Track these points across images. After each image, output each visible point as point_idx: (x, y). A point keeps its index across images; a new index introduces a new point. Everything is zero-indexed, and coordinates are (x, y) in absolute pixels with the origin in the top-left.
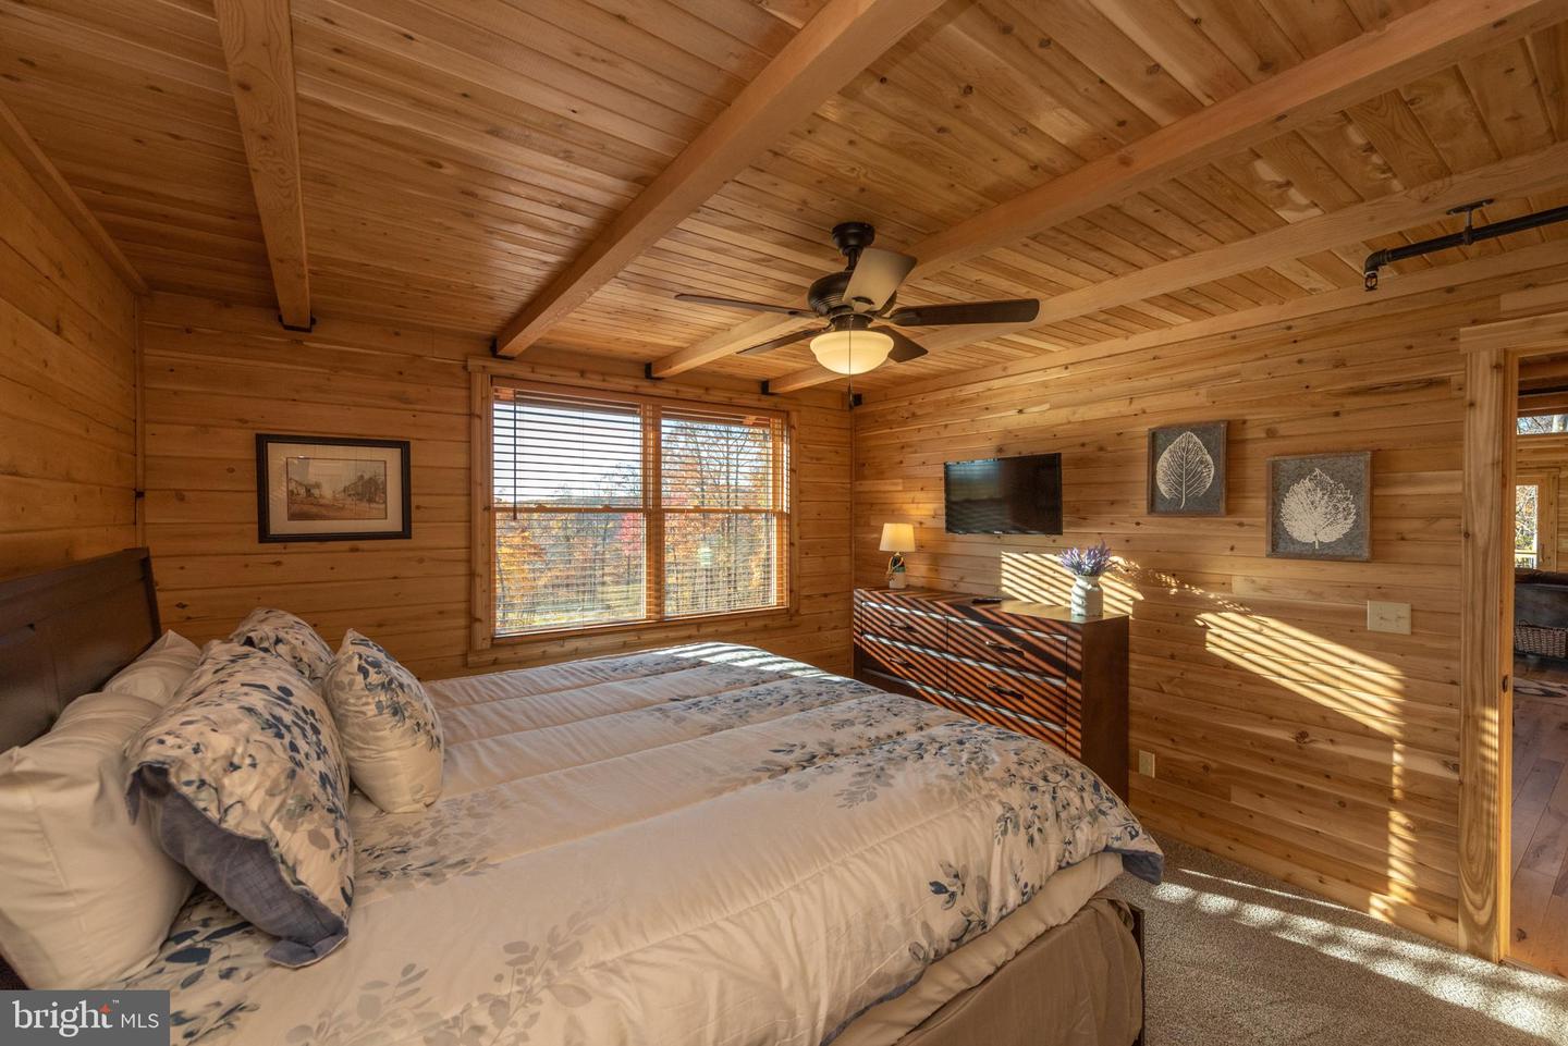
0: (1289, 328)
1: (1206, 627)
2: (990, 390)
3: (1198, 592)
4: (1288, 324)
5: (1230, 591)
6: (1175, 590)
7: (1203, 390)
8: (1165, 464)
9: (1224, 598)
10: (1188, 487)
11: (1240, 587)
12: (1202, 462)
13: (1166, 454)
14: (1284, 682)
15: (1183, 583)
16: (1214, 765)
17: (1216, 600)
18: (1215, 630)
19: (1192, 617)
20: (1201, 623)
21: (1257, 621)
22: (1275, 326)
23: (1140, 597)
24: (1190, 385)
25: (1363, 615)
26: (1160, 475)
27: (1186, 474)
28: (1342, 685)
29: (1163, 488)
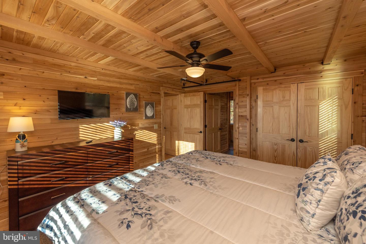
0: (145, 79)
1: (135, 134)
2: (70, 65)
3: (134, 127)
4: (145, 78)
5: (139, 126)
6: (130, 128)
7: (134, 86)
8: (128, 101)
9: (138, 128)
10: (133, 106)
11: (140, 126)
12: (135, 101)
13: (128, 98)
14: (146, 141)
15: (131, 126)
16: (137, 161)
17: (137, 128)
18: (137, 134)
19: (133, 133)
20: (134, 134)
21: (143, 131)
22: (143, 78)
23: (123, 131)
24: (131, 84)
25: (153, 127)
26: (127, 103)
27: (132, 103)
28: (152, 138)
29: (128, 106)
